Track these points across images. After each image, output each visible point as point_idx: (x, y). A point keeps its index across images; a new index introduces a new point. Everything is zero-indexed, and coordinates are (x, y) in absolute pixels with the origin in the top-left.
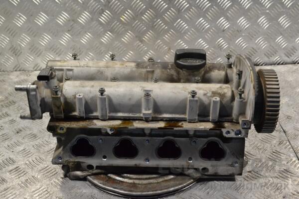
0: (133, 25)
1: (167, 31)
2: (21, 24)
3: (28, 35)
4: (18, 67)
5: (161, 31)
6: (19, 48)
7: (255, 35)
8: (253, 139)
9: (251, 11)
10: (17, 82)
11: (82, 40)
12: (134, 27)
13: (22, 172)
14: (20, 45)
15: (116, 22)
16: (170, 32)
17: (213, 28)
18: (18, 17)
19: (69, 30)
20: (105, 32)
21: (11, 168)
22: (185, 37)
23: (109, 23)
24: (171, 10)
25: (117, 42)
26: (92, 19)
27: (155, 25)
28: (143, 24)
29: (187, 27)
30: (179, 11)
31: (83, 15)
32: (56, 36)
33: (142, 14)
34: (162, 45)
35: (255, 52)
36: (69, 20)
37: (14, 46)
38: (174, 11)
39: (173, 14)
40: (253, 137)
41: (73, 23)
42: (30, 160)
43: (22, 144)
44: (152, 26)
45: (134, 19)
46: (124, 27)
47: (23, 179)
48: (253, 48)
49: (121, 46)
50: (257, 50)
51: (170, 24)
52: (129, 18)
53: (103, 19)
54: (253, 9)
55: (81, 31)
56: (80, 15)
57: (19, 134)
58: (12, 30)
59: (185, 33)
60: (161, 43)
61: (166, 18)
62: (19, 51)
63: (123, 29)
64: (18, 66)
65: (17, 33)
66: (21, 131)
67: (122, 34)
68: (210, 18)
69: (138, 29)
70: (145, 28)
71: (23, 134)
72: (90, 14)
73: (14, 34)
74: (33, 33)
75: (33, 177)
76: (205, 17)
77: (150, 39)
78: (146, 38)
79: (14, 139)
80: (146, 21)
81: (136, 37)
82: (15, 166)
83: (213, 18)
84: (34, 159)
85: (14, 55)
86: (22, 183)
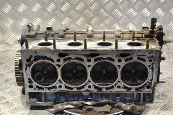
0: (84, 13)
1: (107, 17)
2: (7, 11)
3: (12, 19)
4: (4, 42)
5: (104, 17)
6: (5, 28)
7: (168, 21)
8: (167, 86)
9: (165, 4)
10: (3, 51)
11: (49, 23)
12: (85, 14)
13: (10, 104)
14: (6, 26)
15: (72, 11)
16: (110, 18)
17: (139, 16)
18: (6, 6)
19: (40, 16)
20: (65, 17)
21: (3, 101)
22: (120, 22)
23: (68, 11)
24: (111, 3)
25: (73, 25)
26: (56, 9)
27: (100, 13)
28: (91, 12)
29: (121, 15)
30: (116, 3)
31: (50, 6)
32: (31, 20)
33: (91, 5)
34: (104, 27)
35: (168, 33)
36: (40, 9)
37: (2, 27)
38: (112, 3)
39: (112, 5)
40: (167, 85)
41: (43, 11)
42: (16, 97)
43: (10, 88)
44: (97, 13)
45: (85, 9)
46: (78, 15)
47: (12, 108)
48: (167, 30)
49: (76, 27)
50: (170, 31)
51: (110, 12)
52: (81, 8)
53: (64, 8)
54: (166, 3)
55: (49, 17)
56: (48, 5)
57: (7, 82)
59: (120, 18)
60: (103, 25)
61: (107, 8)
62: (5, 30)
63: (78, 16)
64: (4, 40)
65: (4, 18)
66: (8, 80)
67: (77, 19)
68: (137, 9)
69: (88, 16)
70: (92, 15)
71: (10, 82)
72: (55, 5)
73: (2, 18)
74: (15, 18)
75: (18, 107)
76: (133, 8)
77: (96, 23)
78: (93, 22)
79: (4, 85)
80: (93, 10)
81: (86, 21)
82: (6, 101)
83: (139, 8)
84: (18, 97)
85: (1, 33)
86: (11, 110)
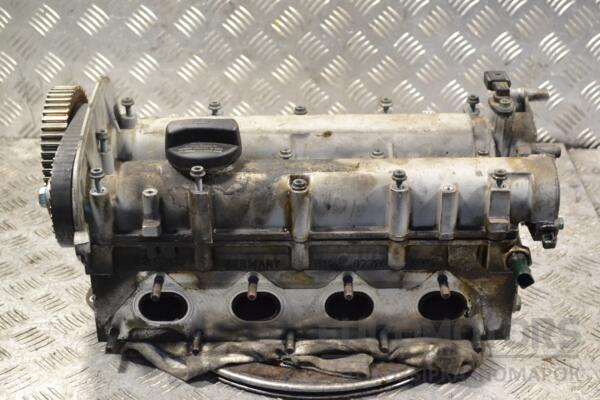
0: (300, 42)
1: (377, 59)
2: (47, 30)
3: (61, 56)
4: (33, 130)
5: (365, 57)
6: (37, 84)
7: (580, 77)
8: (560, 296)
9: (571, 21)
10: (29, 161)
11: (182, 71)
12: (301, 45)
13: (42, 338)
14: (40, 78)
15: (261, 33)
16: (384, 62)
17: (484, 57)
18: (40, 13)
19: (153, 49)
20: (236, 54)
21: (18, 329)
22: (419, 75)
23: (245, 34)
24: (388, 11)
25: (262, 80)
26: (207, 26)
27: (350, 44)
28: (322, 39)
29: (423, 52)
30: (405, 13)
31: (187, 15)
32: (122, 60)
33: (322, 17)
34: (365, 90)
35: (579, 115)
36: (155, 26)
37: (27, 80)
38: (395, 12)
39: (393, 20)
40: (562, 292)
41: (163, 32)
42: (61, 316)
43: (42, 284)
44: (340, 45)
45: (302, 28)
46: (277, 48)
47: (46, 351)
48: (575, 108)
49: (270, 88)
50: (585, 112)
51: (384, 42)
52: (291, 25)
53: (232, 26)
54: (576, 18)
55: (182, 51)
56: (180, 13)
57: (36, 266)
58: (24, 43)
59: (419, 65)
60: (361, 86)
61: (375, 28)
62: (36, 92)
63: (277, 51)
64: (32, 126)
65: (35, 51)
66: (38, 258)
67: (276, 62)
68: (476, 33)
69: (311, 53)
70: (327, 50)
71: (44, 264)
72: (203, 13)
73: (28, 53)
74: (72, 52)
75: (67, 349)
76: (465, 31)
77: (337, 76)
78: (327, 73)
79: (25, 275)
80: (330, 33)
81: (306, 69)
82: (27, 327)
83: (483, 32)
84: (69, 315)
85: (25, 100)
86: (44, 359)
